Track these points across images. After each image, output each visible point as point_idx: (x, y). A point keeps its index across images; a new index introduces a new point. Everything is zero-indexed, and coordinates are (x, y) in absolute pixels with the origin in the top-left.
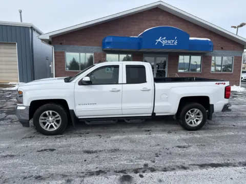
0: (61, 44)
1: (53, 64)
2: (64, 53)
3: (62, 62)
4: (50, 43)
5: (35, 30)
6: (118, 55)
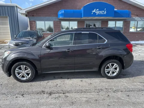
0: (33, 16)
1: (29, 29)
2: (35, 22)
3: (34, 27)
4: (26, 16)
5: (19, 8)
6: (68, 22)
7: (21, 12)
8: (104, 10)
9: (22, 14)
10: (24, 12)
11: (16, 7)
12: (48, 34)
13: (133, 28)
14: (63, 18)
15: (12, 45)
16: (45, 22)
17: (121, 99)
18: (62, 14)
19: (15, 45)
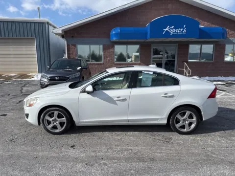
0: (73, 37)
1: (66, 56)
2: (75, 46)
3: (74, 54)
4: (63, 37)
5: (51, 25)
6: (126, 46)
7: (55, 31)
8: (182, 27)
9: (56, 34)
10: (60, 32)
11: (48, 23)
12: (94, 64)
13: (231, 55)
14: (118, 41)
15: (46, 80)
16: (91, 46)
17: (212, 157)
18: (116, 34)
19: (49, 80)
